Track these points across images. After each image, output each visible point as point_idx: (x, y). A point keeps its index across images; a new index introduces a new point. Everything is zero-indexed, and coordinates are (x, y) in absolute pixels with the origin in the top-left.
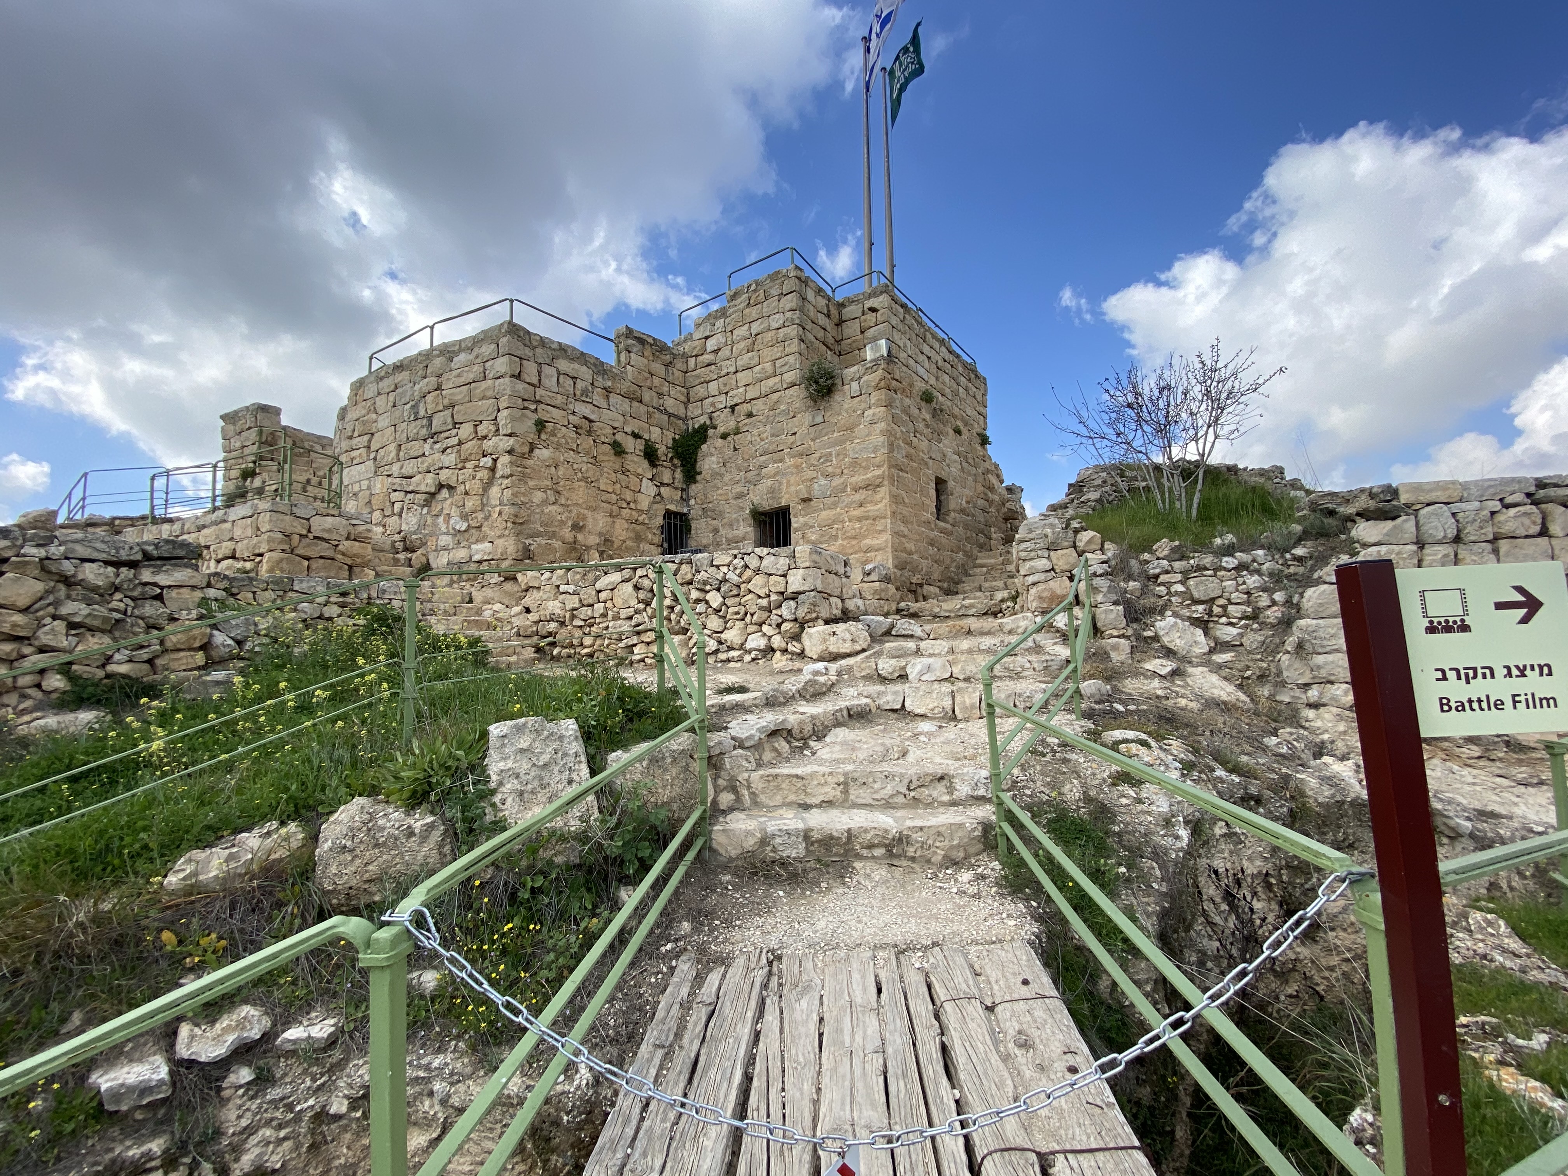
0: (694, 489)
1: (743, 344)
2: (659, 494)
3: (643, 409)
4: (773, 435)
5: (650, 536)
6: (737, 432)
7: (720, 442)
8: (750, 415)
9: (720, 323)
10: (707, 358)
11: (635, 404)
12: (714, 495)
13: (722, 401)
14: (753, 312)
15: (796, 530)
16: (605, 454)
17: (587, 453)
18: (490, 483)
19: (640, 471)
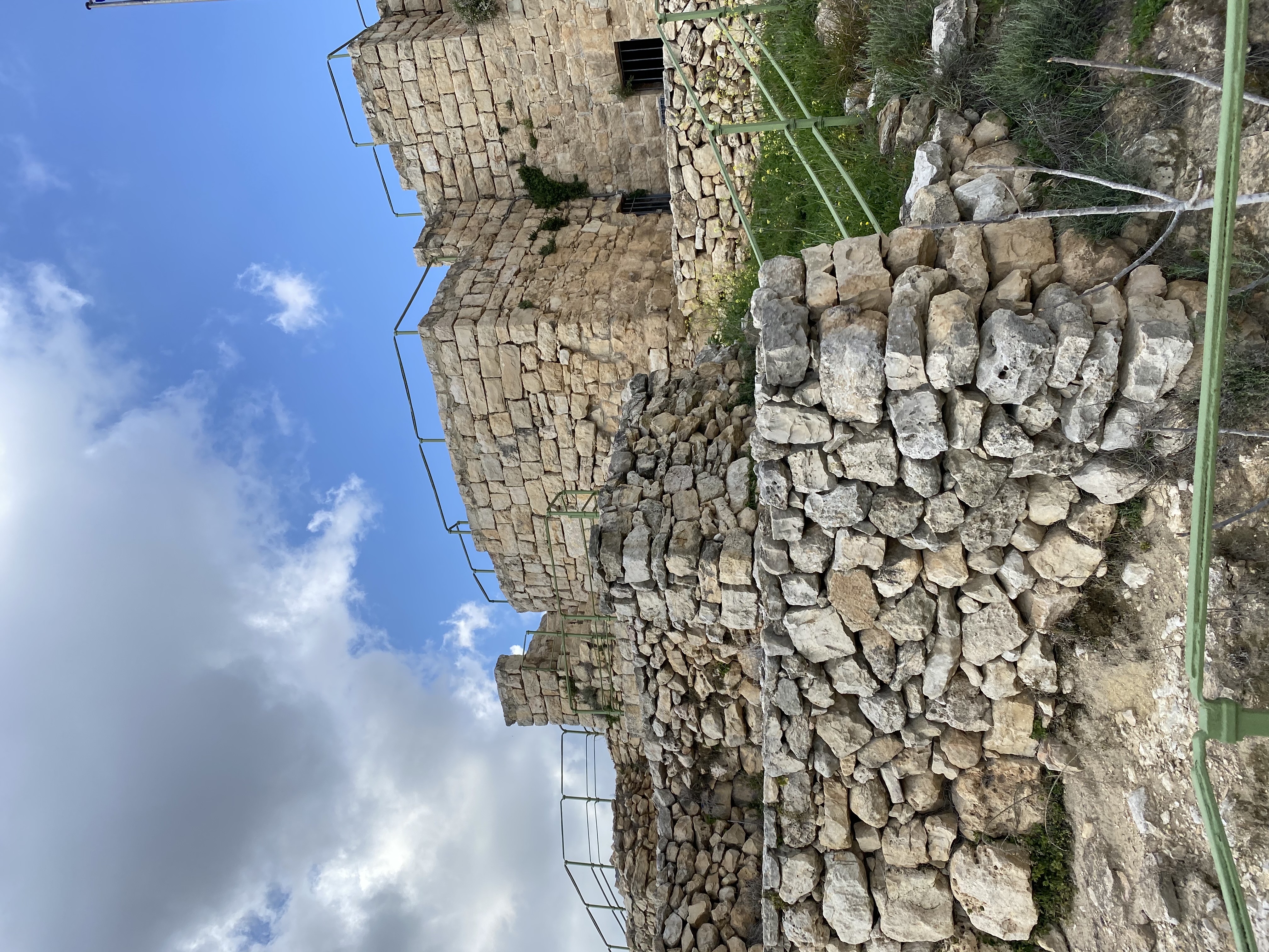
0: (594, 186)
1: (432, 117)
2: (600, 218)
3: (504, 233)
4: (534, 71)
5: (648, 223)
6: (529, 123)
7: (541, 149)
8: (510, 105)
9: (408, 153)
10: (445, 171)
11: (499, 238)
12: (602, 155)
13: (494, 148)
14: (397, 103)
15: (644, 31)
16: (555, 260)
17: (554, 272)
18: (586, 352)
19: (573, 234)
